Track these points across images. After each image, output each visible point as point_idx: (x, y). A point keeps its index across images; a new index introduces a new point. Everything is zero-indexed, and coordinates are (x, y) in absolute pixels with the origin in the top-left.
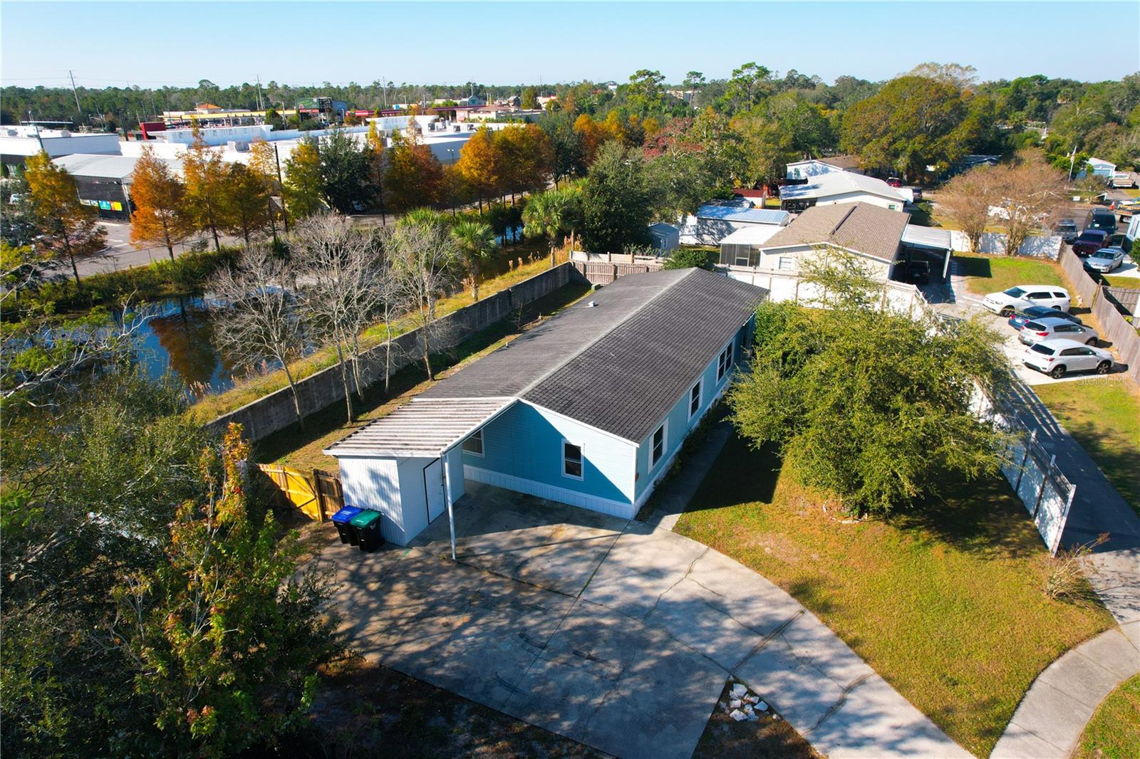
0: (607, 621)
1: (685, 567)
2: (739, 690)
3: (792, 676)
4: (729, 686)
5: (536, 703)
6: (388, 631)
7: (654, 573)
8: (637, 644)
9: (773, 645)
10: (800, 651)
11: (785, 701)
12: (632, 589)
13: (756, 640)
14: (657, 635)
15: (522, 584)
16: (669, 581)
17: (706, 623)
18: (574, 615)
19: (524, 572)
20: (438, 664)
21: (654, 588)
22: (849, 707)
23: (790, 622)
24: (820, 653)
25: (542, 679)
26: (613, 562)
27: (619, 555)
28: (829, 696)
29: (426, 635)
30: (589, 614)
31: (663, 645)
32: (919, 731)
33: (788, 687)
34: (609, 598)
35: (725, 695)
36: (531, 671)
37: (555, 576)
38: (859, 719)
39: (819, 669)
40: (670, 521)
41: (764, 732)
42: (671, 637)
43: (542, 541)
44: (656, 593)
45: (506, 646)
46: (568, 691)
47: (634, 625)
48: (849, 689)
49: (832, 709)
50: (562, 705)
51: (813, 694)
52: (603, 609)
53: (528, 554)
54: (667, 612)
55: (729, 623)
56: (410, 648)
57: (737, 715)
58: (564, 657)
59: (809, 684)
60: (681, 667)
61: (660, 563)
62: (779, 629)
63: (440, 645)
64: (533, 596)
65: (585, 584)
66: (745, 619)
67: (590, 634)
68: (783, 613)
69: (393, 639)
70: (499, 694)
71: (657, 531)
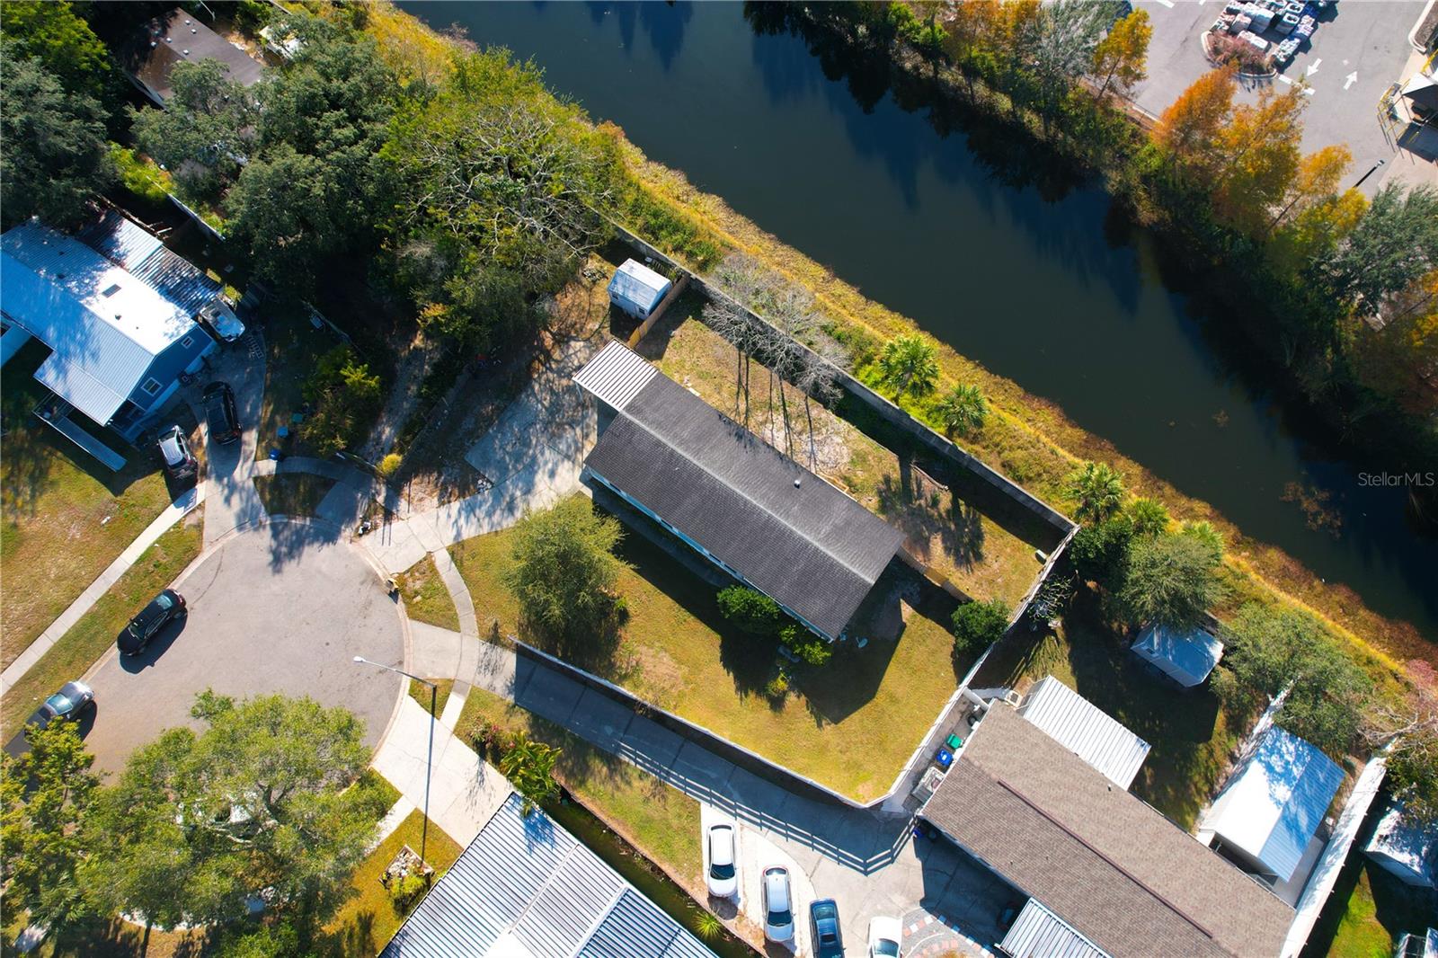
0: (531, 452)
1: (552, 487)
2: (489, 486)
3: (489, 504)
4: (491, 483)
5: (501, 423)
6: (548, 380)
7: (552, 474)
8: (518, 457)
9: (504, 505)
10: (498, 512)
11: (479, 497)
12: (546, 463)
13: (508, 499)
14: (520, 467)
15: (560, 426)
16: (546, 478)
17: (520, 485)
18: (538, 441)
19: (567, 427)
20: (528, 396)
21: (544, 472)
22: (472, 516)
23: (513, 514)
24: (496, 518)
25: (511, 427)
26: (563, 461)
27: (567, 464)
28: (477, 511)
29: (542, 391)
30: (536, 446)
31: (514, 467)
32: (459, 534)
33: (485, 501)
34: (542, 453)
35: (488, 481)
36: (515, 424)
37: (560, 437)
38: (468, 517)
39: (490, 514)
40: (589, 493)
41: (472, 487)
42: (518, 472)
43: (586, 436)
44: (540, 472)
45: (529, 418)
46: (504, 434)
47: (527, 460)
48: (479, 520)
49: (473, 510)
50: (498, 431)
51: (480, 508)
52: (537, 452)
53: (578, 430)
54: (530, 473)
55: (518, 493)
56: (537, 387)
57: (480, 482)
58: (518, 435)
59: (484, 508)
60: (504, 471)
61: (558, 479)
62: (511, 508)
63: (536, 397)
64: (553, 428)
65: (554, 447)
66: (519, 499)
67: (527, 444)
68: (518, 514)
69: (543, 381)
70: (509, 414)
71: (581, 484)
